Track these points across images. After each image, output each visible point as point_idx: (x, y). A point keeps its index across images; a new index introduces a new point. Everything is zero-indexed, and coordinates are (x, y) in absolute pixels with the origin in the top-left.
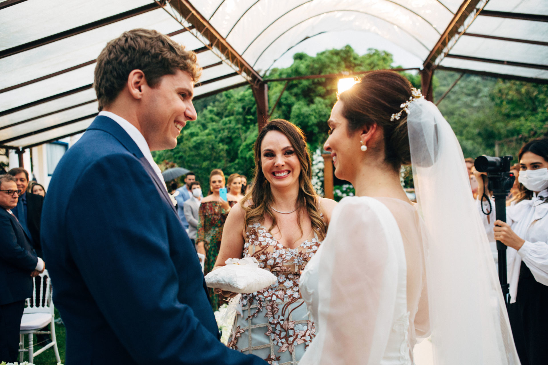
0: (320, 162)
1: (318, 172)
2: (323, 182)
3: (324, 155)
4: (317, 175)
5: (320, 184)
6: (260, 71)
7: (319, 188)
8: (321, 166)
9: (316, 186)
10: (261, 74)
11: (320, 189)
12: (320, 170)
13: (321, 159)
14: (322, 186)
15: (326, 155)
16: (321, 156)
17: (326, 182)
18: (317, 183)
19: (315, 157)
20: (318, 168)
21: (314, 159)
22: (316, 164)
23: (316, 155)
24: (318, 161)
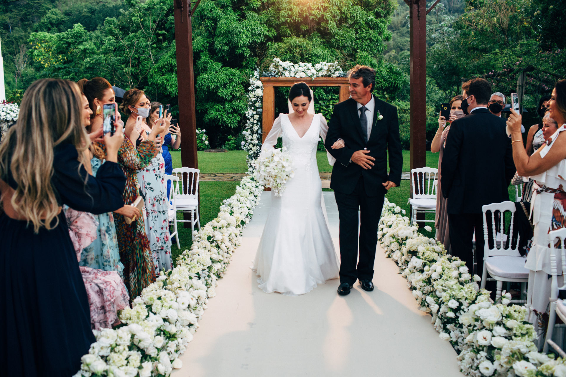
0: (258, 87)
1: (255, 102)
2: (260, 115)
3: (263, 78)
4: (253, 105)
5: (257, 117)
7: (255, 122)
8: (259, 92)
9: (252, 120)
11: (257, 124)
12: (258, 97)
13: (259, 83)
14: (260, 120)
15: (266, 78)
16: (259, 79)
17: (264, 115)
18: (253, 116)
19: (251, 80)
20: (255, 95)
21: (251, 83)
22: (253, 91)
23: (254, 78)
24: (255, 86)
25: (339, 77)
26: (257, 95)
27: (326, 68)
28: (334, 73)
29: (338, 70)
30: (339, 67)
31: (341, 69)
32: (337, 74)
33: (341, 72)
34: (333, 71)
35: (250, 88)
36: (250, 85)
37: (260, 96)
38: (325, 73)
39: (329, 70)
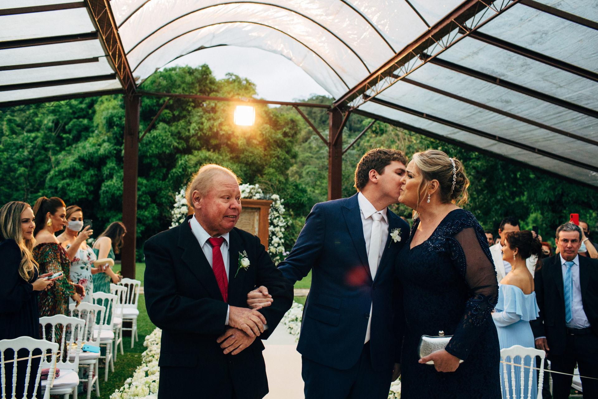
0: (183, 205)
1: (180, 218)
4: (178, 221)
6: (138, 78)
8: (184, 210)
10: (138, 82)
12: (183, 214)
19: (178, 197)
20: (180, 212)
21: (177, 200)
22: (178, 208)
23: (180, 196)
24: (181, 203)
25: (260, 199)
26: (182, 212)
27: (248, 190)
28: (255, 196)
29: (259, 193)
30: (260, 190)
31: (261, 192)
32: (258, 196)
33: (262, 195)
34: (254, 194)
35: (176, 205)
36: (175, 203)
37: (185, 213)
38: (247, 195)
39: (250, 192)
